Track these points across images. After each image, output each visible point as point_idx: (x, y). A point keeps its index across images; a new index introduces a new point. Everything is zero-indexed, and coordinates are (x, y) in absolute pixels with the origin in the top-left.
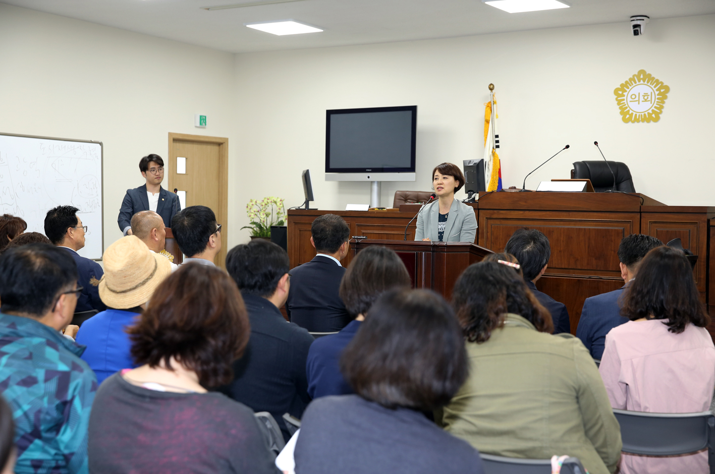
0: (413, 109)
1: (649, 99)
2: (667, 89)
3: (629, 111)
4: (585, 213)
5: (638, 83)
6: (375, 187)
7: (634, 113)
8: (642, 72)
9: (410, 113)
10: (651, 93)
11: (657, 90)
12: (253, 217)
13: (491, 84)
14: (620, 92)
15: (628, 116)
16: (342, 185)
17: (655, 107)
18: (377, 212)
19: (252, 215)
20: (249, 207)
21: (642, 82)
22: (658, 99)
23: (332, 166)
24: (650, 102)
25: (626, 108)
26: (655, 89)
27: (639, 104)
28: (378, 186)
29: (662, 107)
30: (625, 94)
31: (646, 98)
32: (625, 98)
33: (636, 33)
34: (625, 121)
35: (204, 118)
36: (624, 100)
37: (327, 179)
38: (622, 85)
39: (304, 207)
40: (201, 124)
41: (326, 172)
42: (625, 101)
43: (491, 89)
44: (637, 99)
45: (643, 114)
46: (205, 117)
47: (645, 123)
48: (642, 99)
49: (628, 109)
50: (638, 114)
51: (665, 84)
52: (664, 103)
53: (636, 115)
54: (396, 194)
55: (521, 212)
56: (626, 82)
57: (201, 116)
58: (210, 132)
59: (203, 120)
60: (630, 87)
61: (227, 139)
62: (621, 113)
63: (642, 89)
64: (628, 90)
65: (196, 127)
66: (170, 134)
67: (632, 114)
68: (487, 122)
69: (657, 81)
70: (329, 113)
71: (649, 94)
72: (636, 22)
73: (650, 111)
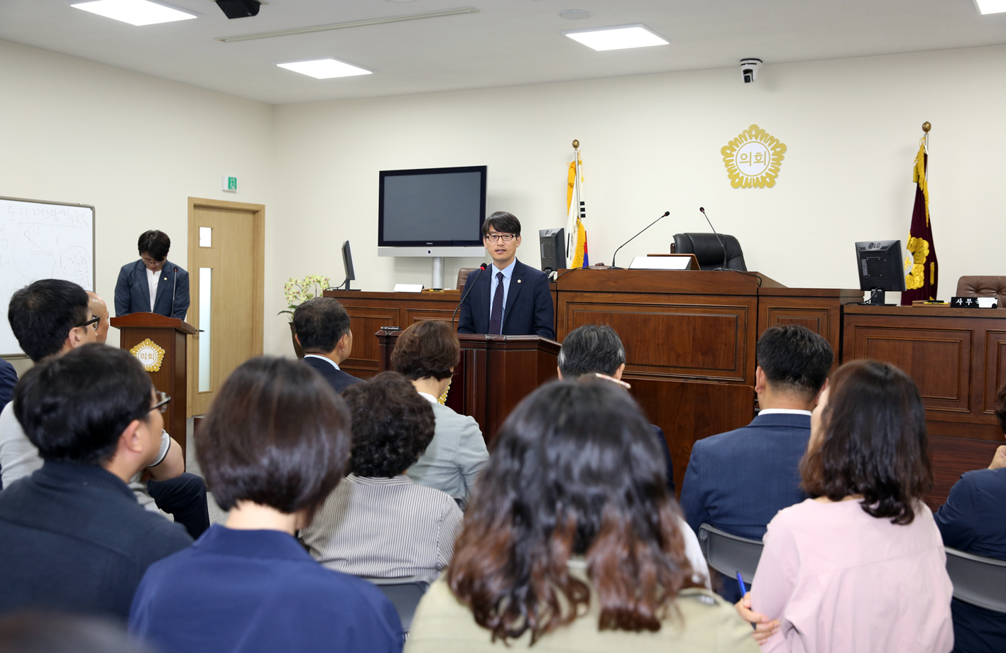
0: (483, 170)
1: (763, 160)
2: (784, 148)
3: (739, 173)
4: (689, 297)
5: (749, 141)
6: (437, 264)
7: (745, 177)
8: (754, 127)
9: (478, 174)
10: (765, 152)
11: (772, 149)
12: (292, 299)
13: (576, 141)
14: (728, 150)
15: (737, 180)
16: (399, 260)
17: (770, 170)
18: (433, 295)
19: (291, 297)
20: (287, 288)
21: (754, 139)
22: (773, 159)
23: (386, 239)
24: (763, 163)
25: (736, 170)
26: (769, 148)
27: (750, 165)
28: (441, 263)
29: (777, 170)
30: (735, 153)
31: (758, 158)
32: (734, 158)
33: (747, 80)
34: (735, 186)
35: (234, 180)
36: (733, 160)
37: (380, 254)
38: (730, 143)
39: (343, 288)
40: (229, 187)
41: (379, 245)
42: (734, 162)
43: (576, 147)
44: (748, 159)
45: (755, 177)
46: (236, 179)
47: (758, 189)
48: (754, 159)
49: (738, 171)
50: (749, 178)
51: (781, 142)
52: (780, 164)
53: (747, 179)
54: (460, 272)
55: (610, 295)
56: (736, 139)
57: (229, 178)
58: (242, 197)
59: (232, 183)
60: (740, 146)
61: (264, 206)
62: (730, 177)
63: (754, 147)
64: (737, 149)
65: (224, 191)
66: (190, 199)
67: (743, 177)
68: (571, 186)
69: (772, 138)
70: (383, 175)
71: (763, 154)
72: (747, 67)
73: (764, 175)
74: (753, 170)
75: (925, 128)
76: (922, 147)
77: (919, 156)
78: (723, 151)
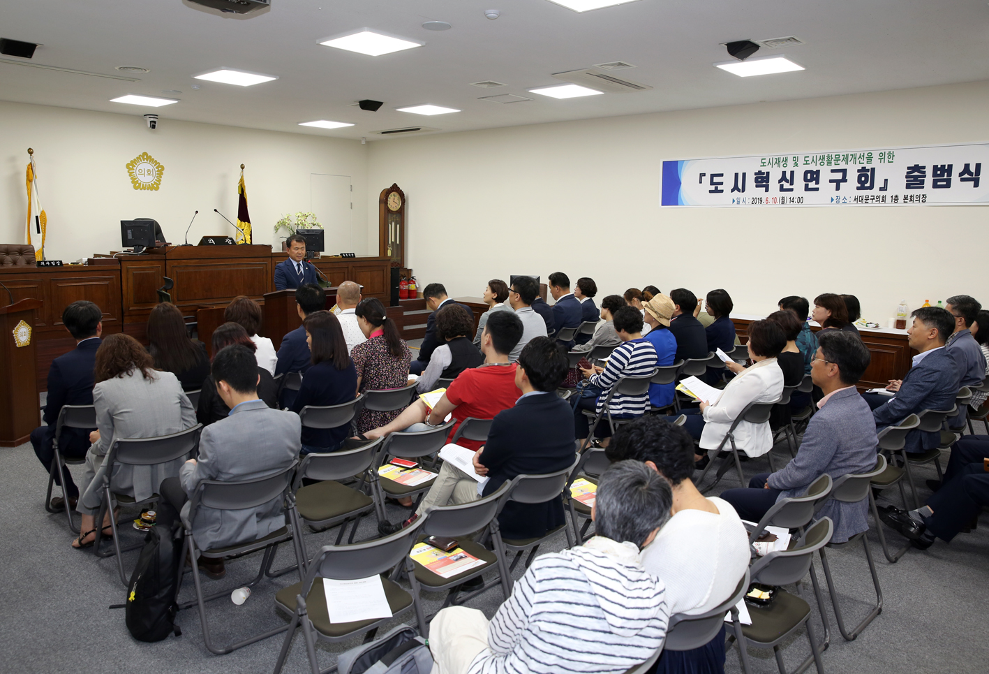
1: (151, 173)
2: (163, 168)
3: (138, 180)
5: (143, 161)
7: (142, 183)
8: (145, 154)
10: (153, 169)
13: (30, 149)
14: (130, 166)
15: (137, 185)
17: (156, 180)
21: (145, 161)
22: (157, 174)
24: (152, 176)
25: (136, 178)
26: (155, 167)
27: (144, 176)
29: (160, 180)
30: (135, 168)
31: (149, 172)
33: (153, 127)
34: (136, 188)
36: (134, 172)
38: (131, 161)
42: (135, 174)
44: (143, 173)
45: (148, 184)
47: (149, 191)
48: (146, 173)
50: (144, 184)
51: (161, 164)
52: (161, 177)
55: (197, 261)
56: (134, 159)
60: (138, 164)
62: (132, 182)
63: (145, 166)
64: (136, 166)
67: (140, 183)
69: (156, 161)
71: (151, 170)
72: (152, 120)
73: (153, 182)
74: (146, 179)
75: (242, 167)
76: (242, 177)
77: (242, 181)
78: (128, 166)
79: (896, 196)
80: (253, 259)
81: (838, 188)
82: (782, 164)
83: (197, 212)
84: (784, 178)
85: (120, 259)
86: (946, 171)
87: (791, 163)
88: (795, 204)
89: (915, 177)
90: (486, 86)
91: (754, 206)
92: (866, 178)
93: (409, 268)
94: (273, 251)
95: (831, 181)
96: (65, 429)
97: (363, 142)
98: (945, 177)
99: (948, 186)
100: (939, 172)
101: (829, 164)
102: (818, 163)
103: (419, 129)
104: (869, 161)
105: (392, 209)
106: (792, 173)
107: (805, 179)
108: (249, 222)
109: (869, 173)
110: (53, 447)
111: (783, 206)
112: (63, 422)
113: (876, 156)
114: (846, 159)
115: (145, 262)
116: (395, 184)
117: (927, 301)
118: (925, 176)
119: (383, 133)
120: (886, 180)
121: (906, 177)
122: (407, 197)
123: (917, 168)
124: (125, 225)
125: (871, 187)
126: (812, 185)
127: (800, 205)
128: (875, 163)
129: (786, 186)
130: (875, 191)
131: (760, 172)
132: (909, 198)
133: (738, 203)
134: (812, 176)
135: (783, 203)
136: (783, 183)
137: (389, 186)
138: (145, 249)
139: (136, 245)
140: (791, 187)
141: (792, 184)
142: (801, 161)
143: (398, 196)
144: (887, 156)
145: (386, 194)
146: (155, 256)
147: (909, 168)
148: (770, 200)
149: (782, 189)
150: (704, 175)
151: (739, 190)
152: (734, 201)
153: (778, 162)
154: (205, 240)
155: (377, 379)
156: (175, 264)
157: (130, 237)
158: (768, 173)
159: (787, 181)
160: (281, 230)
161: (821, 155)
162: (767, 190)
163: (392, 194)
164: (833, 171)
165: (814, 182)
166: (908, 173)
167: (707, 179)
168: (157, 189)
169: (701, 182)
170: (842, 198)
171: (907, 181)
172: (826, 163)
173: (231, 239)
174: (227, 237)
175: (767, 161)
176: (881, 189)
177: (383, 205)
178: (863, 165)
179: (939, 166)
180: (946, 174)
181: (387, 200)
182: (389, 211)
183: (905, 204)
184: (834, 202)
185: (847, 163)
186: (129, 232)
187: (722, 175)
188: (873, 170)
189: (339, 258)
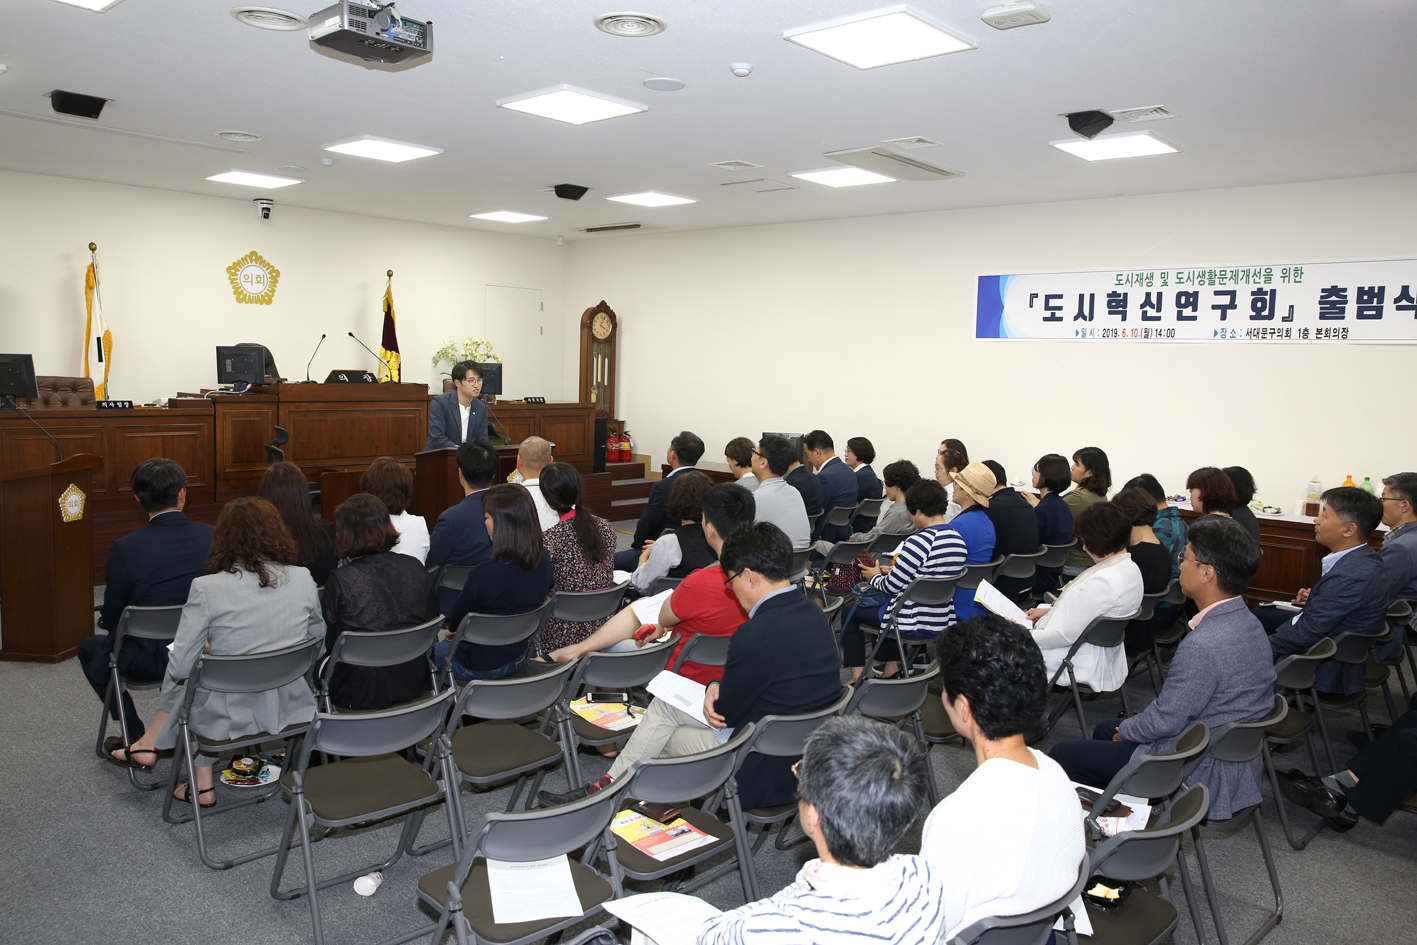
1: (262, 281)
2: (278, 274)
3: (242, 290)
5: (250, 264)
7: (248, 294)
8: (253, 253)
10: (264, 275)
11: (269, 274)
13: (92, 243)
14: (233, 270)
15: (241, 296)
17: (268, 290)
21: (254, 263)
22: (270, 282)
24: (262, 284)
25: (240, 287)
26: (267, 272)
27: (252, 285)
29: (273, 291)
30: (239, 273)
31: (258, 279)
32: (238, 277)
33: (266, 216)
34: (239, 301)
36: (237, 279)
38: (234, 263)
42: (238, 281)
43: (92, 250)
44: (250, 279)
45: (256, 295)
48: (254, 280)
49: (242, 288)
50: (251, 295)
52: (275, 286)
53: (249, 296)
55: (323, 404)
56: (239, 261)
60: (243, 267)
62: (235, 293)
63: (253, 270)
64: (241, 270)
67: (246, 294)
69: (269, 264)
71: (262, 276)
72: (265, 206)
73: (263, 294)
74: (255, 289)
75: (390, 274)
76: (389, 288)
77: (388, 293)
78: (229, 270)
79: (1306, 330)
80: (401, 404)
81: (1223, 317)
82: (1145, 283)
83: (324, 336)
84: (1147, 302)
85: (215, 400)
86: (1376, 295)
87: (1157, 281)
88: (1164, 340)
89: (1332, 303)
90: (732, 168)
91: (1106, 340)
92: (1263, 304)
93: (621, 419)
94: (430, 393)
95: (1214, 307)
96: (129, 640)
97: (560, 242)
98: (1375, 304)
99: (1379, 316)
100: (1366, 297)
101: (1212, 283)
102: (1196, 281)
103: (637, 226)
104: (1268, 280)
105: (598, 336)
106: (1160, 295)
107: (1178, 304)
108: (397, 351)
109: (1268, 297)
110: (110, 664)
111: (1146, 340)
112: (126, 629)
113: (1277, 273)
114: (1235, 277)
115: (250, 405)
116: (603, 302)
117: (1349, 477)
118: (1346, 302)
119: (589, 230)
120: (1291, 307)
121: (1320, 303)
122: (620, 320)
123: (1335, 290)
124: (223, 353)
125: (1271, 317)
126: (1187, 312)
127: (1170, 340)
128: (1276, 283)
129: (1151, 312)
130: (1276, 323)
131: (1114, 294)
132: (1323, 332)
133: (1084, 336)
134: (1188, 300)
135: (1146, 337)
136: (1147, 308)
137: (595, 304)
138: (249, 386)
139: (237, 381)
140: (1158, 314)
141: (1159, 310)
142: (1173, 278)
143: (607, 318)
144: (1292, 273)
145: (590, 315)
146: (263, 397)
147: (1323, 291)
148: (1129, 332)
149: (1145, 317)
150: (1036, 296)
151: (1085, 318)
152: (1077, 333)
153: (1140, 279)
154: (335, 375)
155: (572, 579)
156: (292, 409)
157: (229, 369)
158: (1126, 295)
159: (1152, 306)
160: (442, 363)
161: (1201, 270)
162: (1124, 319)
163: (599, 315)
164: (1217, 293)
165: (1190, 308)
166: (1322, 297)
167: (1040, 302)
168: (269, 302)
169: (1031, 306)
170: (1229, 331)
171: (1321, 308)
172: (1207, 282)
173: (371, 375)
174: (365, 372)
175: (1124, 278)
176: (1284, 319)
177: (586, 331)
178: (1259, 286)
179: (1366, 289)
180: (1375, 300)
181: (591, 323)
182: (594, 339)
183: (1319, 341)
184: (1219, 336)
185: (1236, 282)
186: (228, 362)
187: (1060, 297)
188: (1273, 292)
189: (523, 405)
